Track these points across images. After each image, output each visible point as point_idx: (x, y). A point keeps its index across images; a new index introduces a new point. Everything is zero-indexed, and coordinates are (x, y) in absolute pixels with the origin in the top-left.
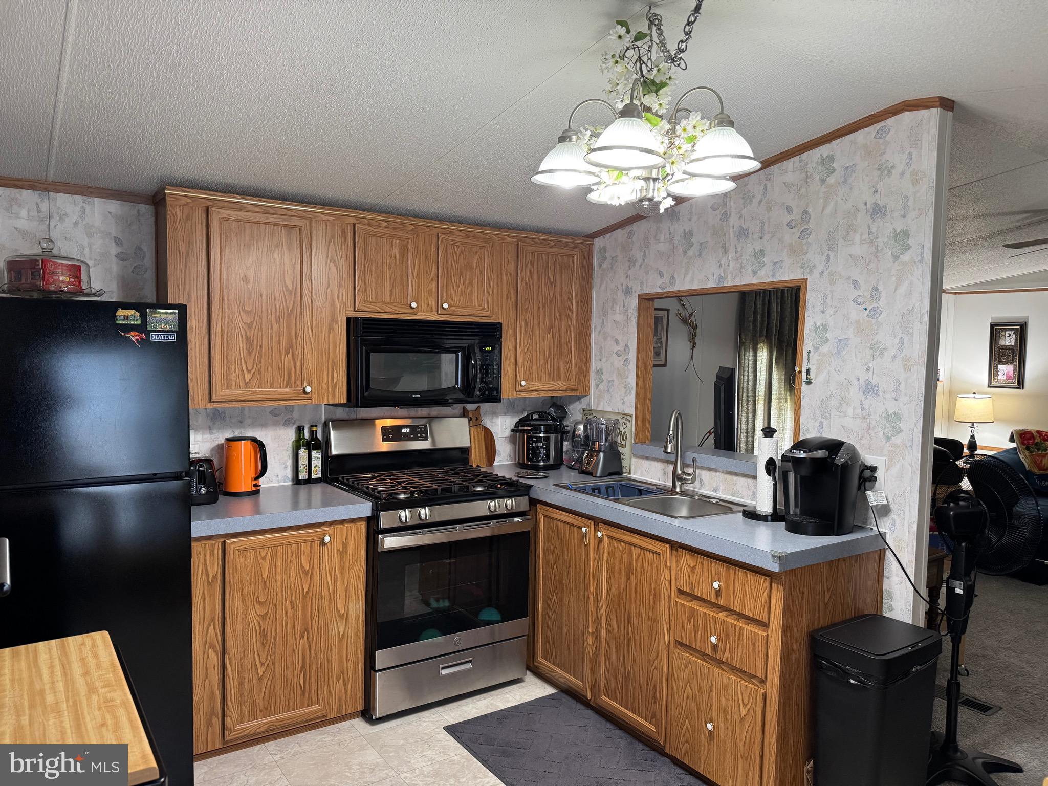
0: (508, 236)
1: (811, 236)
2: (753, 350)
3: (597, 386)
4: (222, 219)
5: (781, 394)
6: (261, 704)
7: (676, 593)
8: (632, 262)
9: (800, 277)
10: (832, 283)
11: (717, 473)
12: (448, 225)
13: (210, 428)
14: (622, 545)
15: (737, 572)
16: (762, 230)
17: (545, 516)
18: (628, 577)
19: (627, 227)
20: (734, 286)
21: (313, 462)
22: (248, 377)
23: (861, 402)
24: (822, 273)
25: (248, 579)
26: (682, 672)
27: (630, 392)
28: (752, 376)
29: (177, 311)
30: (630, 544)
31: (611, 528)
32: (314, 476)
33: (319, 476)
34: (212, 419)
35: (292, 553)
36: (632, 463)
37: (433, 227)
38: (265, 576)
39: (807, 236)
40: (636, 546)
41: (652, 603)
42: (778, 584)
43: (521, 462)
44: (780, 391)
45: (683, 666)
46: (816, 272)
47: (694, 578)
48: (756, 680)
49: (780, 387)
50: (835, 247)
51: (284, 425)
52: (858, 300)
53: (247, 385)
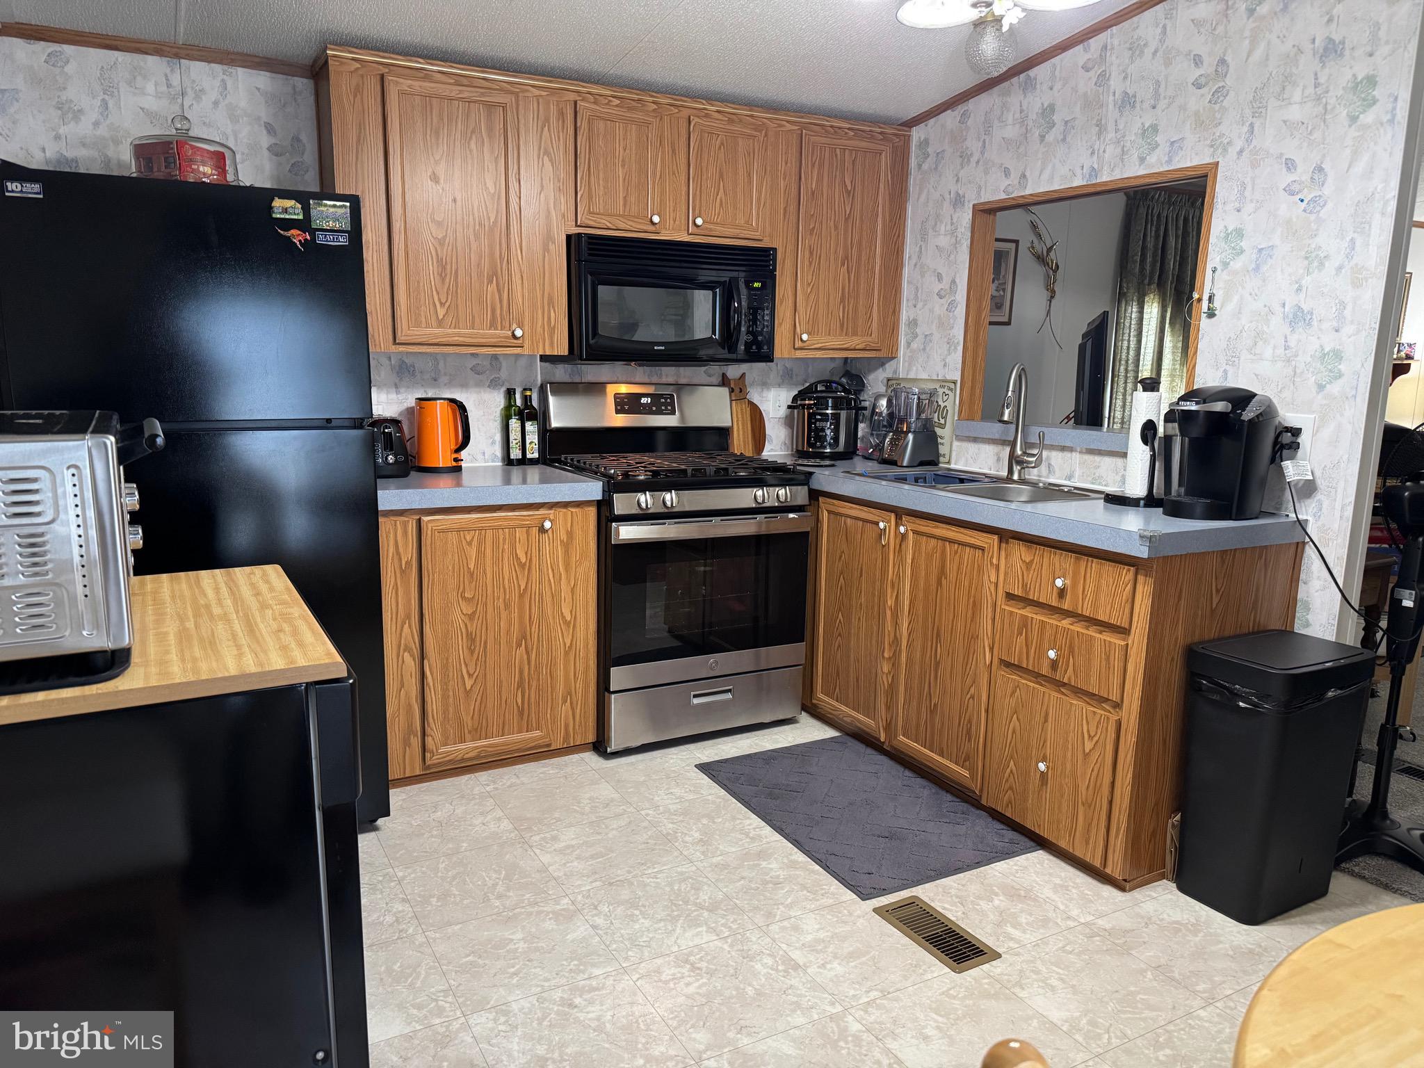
0: (788, 122)
1: (1228, 98)
2: (1138, 304)
3: (909, 344)
4: (402, 93)
5: (1175, 369)
6: (470, 724)
7: (1004, 599)
8: (965, 157)
9: (1208, 160)
10: (1254, 165)
11: (1074, 454)
12: (704, 104)
13: (396, 386)
14: (933, 542)
15: (1089, 564)
16: (1157, 96)
17: (829, 512)
18: (939, 583)
19: (959, 107)
20: (1111, 181)
21: (527, 437)
22: (441, 312)
23: (1286, 338)
24: (1241, 152)
25: (450, 568)
26: (1007, 700)
27: (956, 348)
28: (1135, 342)
29: (348, 204)
30: (944, 539)
31: (918, 521)
32: (529, 456)
33: (536, 455)
34: (398, 373)
35: (504, 539)
36: (954, 447)
37: (682, 106)
38: (472, 566)
39: (1221, 98)
40: (952, 541)
41: (970, 612)
42: (1146, 576)
43: (800, 448)
44: (1174, 365)
45: (1009, 691)
46: (1233, 151)
47: (1030, 577)
48: (1108, 705)
49: (1174, 360)
50: (1264, 111)
51: (489, 386)
52: (1292, 188)
53: (440, 323)
